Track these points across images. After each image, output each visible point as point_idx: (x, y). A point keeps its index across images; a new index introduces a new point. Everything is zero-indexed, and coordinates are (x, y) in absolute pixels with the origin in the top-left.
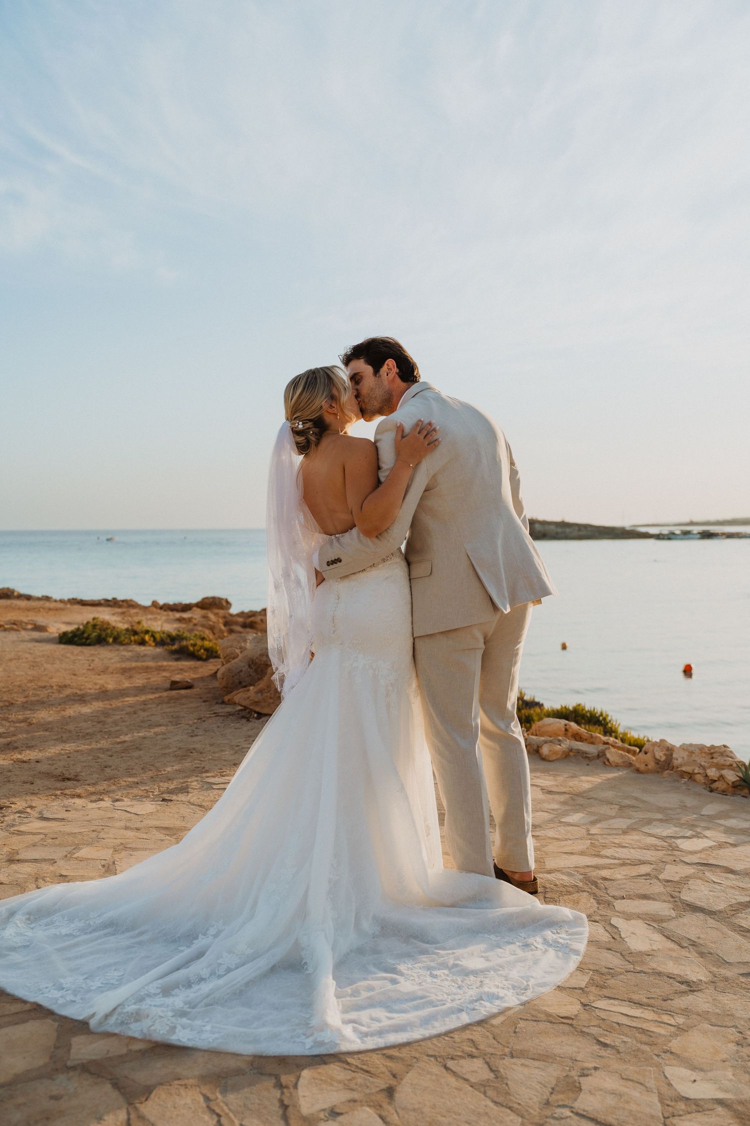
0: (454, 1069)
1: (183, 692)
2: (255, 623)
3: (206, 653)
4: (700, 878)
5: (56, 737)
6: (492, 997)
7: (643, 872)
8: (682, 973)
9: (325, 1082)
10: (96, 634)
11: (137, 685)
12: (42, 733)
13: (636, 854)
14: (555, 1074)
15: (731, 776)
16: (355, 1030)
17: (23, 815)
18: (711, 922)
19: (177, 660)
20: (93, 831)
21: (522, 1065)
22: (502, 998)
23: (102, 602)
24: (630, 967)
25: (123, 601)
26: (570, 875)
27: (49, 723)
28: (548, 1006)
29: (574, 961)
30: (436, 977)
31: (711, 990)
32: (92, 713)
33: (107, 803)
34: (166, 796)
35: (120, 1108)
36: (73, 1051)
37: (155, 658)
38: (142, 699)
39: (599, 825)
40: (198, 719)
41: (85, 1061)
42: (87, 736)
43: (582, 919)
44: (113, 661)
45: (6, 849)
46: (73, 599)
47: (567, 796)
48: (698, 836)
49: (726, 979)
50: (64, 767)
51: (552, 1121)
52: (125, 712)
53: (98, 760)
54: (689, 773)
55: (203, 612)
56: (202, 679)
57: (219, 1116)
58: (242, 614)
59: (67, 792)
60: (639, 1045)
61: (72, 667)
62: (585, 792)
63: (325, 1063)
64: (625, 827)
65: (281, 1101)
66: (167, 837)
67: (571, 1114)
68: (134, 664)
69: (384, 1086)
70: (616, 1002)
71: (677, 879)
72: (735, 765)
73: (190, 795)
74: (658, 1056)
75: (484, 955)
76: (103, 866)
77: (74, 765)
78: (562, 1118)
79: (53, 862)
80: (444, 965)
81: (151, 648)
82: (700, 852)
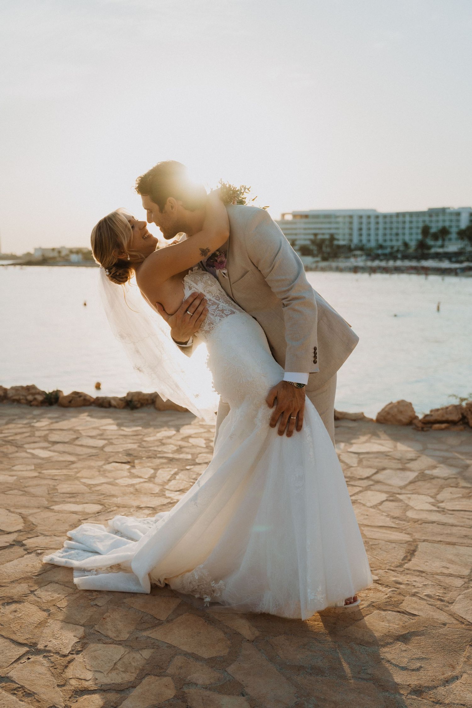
4: (52, 434)
7: (27, 435)
8: (66, 460)
13: (19, 431)
14: (46, 488)
18: (67, 445)
21: (32, 488)
24: (46, 461)
31: (80, 462)
48: (39, 421)
49: (83, 459)
51: (54, 496)
54: (17, 400)
60: (67, 478)
64: (4, 422)
70: (49, 470)
71: (43, 435)
74: (75, 478)
78: (57, 495)
82: (45, 426)
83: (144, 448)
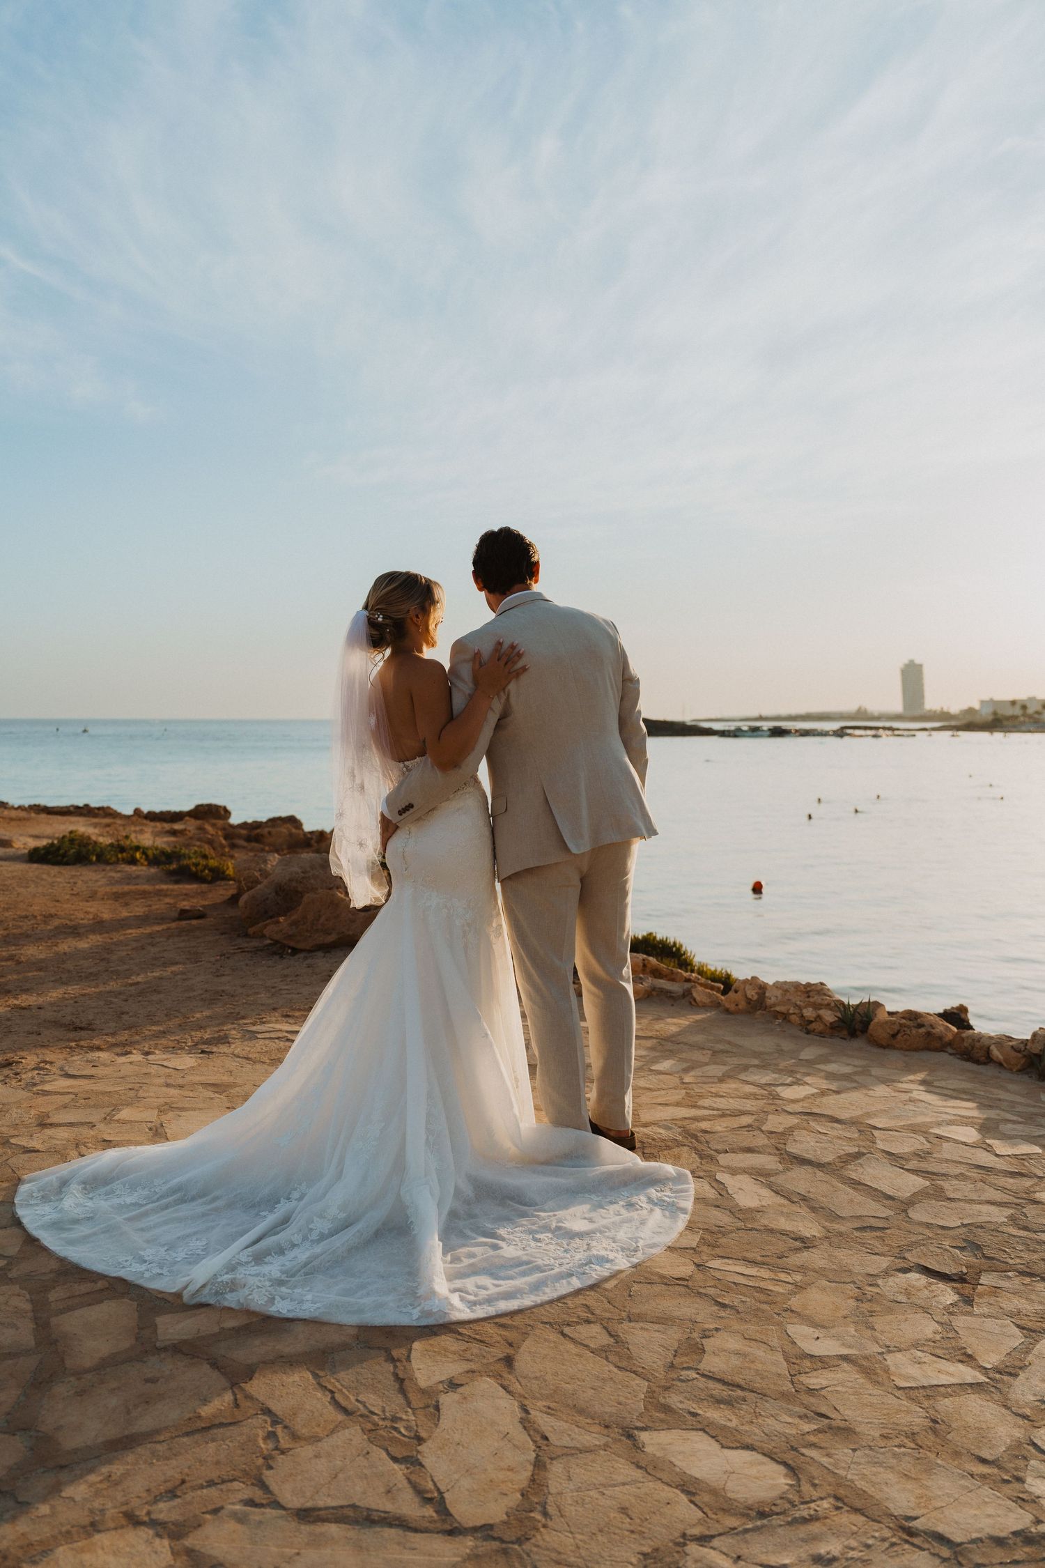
0: (572, 1336)
1: (194, 922)
2: (262, 835)
3: (211, 874)
4: (805, 1129)
5: (53, 979)
6: (602, 1260)
7: (744, 1123)
8: (795, 1230)
9: (439, 1353)
10: (74, 850)
11: (138, 914)
12: (35, 973)
13: (735, 1104)
14: (676, 1337)
15: (829, 1017)
16: (462, 1299)
17: (42, 1072)
18: (819, 1174)
19: (177, 882)
20: (130, 1089)
21: (642, 1328)
22: (612, 1260)
23: (72, 809)
24: (741, 1224)
25: (99, 809)
26: (667, 1128)
27: (42, 961)
28: (660, 1267)
29: (682, 1222)
30: (539, 1240)
31: (826, 1246)
32: (91, 949)
33: (137, 1057)
34: (205, 1047)
35: (224, 1389)
36: (159, 1331)
37: (150, 880)
38: (147, 931)
39: (692, 1073)
40: (221, 956)
41: (176, 1342)
42: (91, 977)
43: (686, 1176)
44: (100, 883)
45: (33, 1112)
46: (35, 805)
47: (655, 1041)
48: (798, 1082)
49: (841, 1234)
50: (73, 1014)
51: (679, 1384)
52: (130, 948)
53: (111, 1006)
54: (783, 1013)
55: (199, 822)
56: (214, 906)
57: (332, 1392)
58: (244, 825)
59: (82, 1043)
60: (758, 1304)
61: (50, 890)
62: (673, 1036)
63: (436, 1334)
64: (720, 1074)
65: (396, 1375)
66: (217, 1095)
67: (697, 1376)
68: (126, 888)
69: (501, 1356)
70: (730, 1262)
71: (781, 1130)
72: (833, 1004)
73: (233, 1046)
74: (779, 1314)
75: (587, 1216)
76: (150, 1129)
77: (83, 1012)
78: (689, 1380)
79: (92, 1126)
80: (546, 1228)
81: (144, 868)
82: (802, 1100)
83: (1025, 1228)
